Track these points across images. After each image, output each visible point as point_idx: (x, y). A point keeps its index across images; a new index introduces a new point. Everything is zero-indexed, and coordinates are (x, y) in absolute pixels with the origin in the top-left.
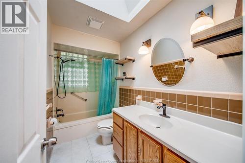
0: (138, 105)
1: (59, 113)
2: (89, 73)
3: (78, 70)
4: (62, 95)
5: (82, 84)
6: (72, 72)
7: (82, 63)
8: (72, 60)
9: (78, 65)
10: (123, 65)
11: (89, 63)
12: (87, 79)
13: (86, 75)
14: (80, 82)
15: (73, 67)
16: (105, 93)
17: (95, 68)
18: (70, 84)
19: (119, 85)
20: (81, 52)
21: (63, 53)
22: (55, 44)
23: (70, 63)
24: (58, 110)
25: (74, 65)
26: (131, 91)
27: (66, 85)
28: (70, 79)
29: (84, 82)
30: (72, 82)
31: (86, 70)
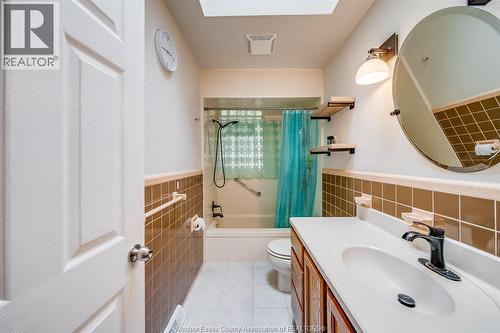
0: (361, 219)
1: (217, 211)
2: (265, 143)
3: (245, 138)
4: (220, 183)
5: (252, 164)
6: (236, 143)
7: (252, 126)
8: (235, 122)
9: (245, 130)
10: (329, 119)
11: (264, 124)
12: (260, 155)
13: (259, 146)
14: (248, 160)
15: (237, 134)
16: (291, 182)
17: (276, 133)
18: (233, 164)
19: (322, 167)
20: (249, 105)
21: (224, 113)
22: (205, 99)
23: (233, 128)
24: (214, 206)
25: (239, 130)
26: (346, 181)
27: (226, 165)
28: (233, 155)
29: (256, 160)
30: (237, 160)
31: (259, 138)
